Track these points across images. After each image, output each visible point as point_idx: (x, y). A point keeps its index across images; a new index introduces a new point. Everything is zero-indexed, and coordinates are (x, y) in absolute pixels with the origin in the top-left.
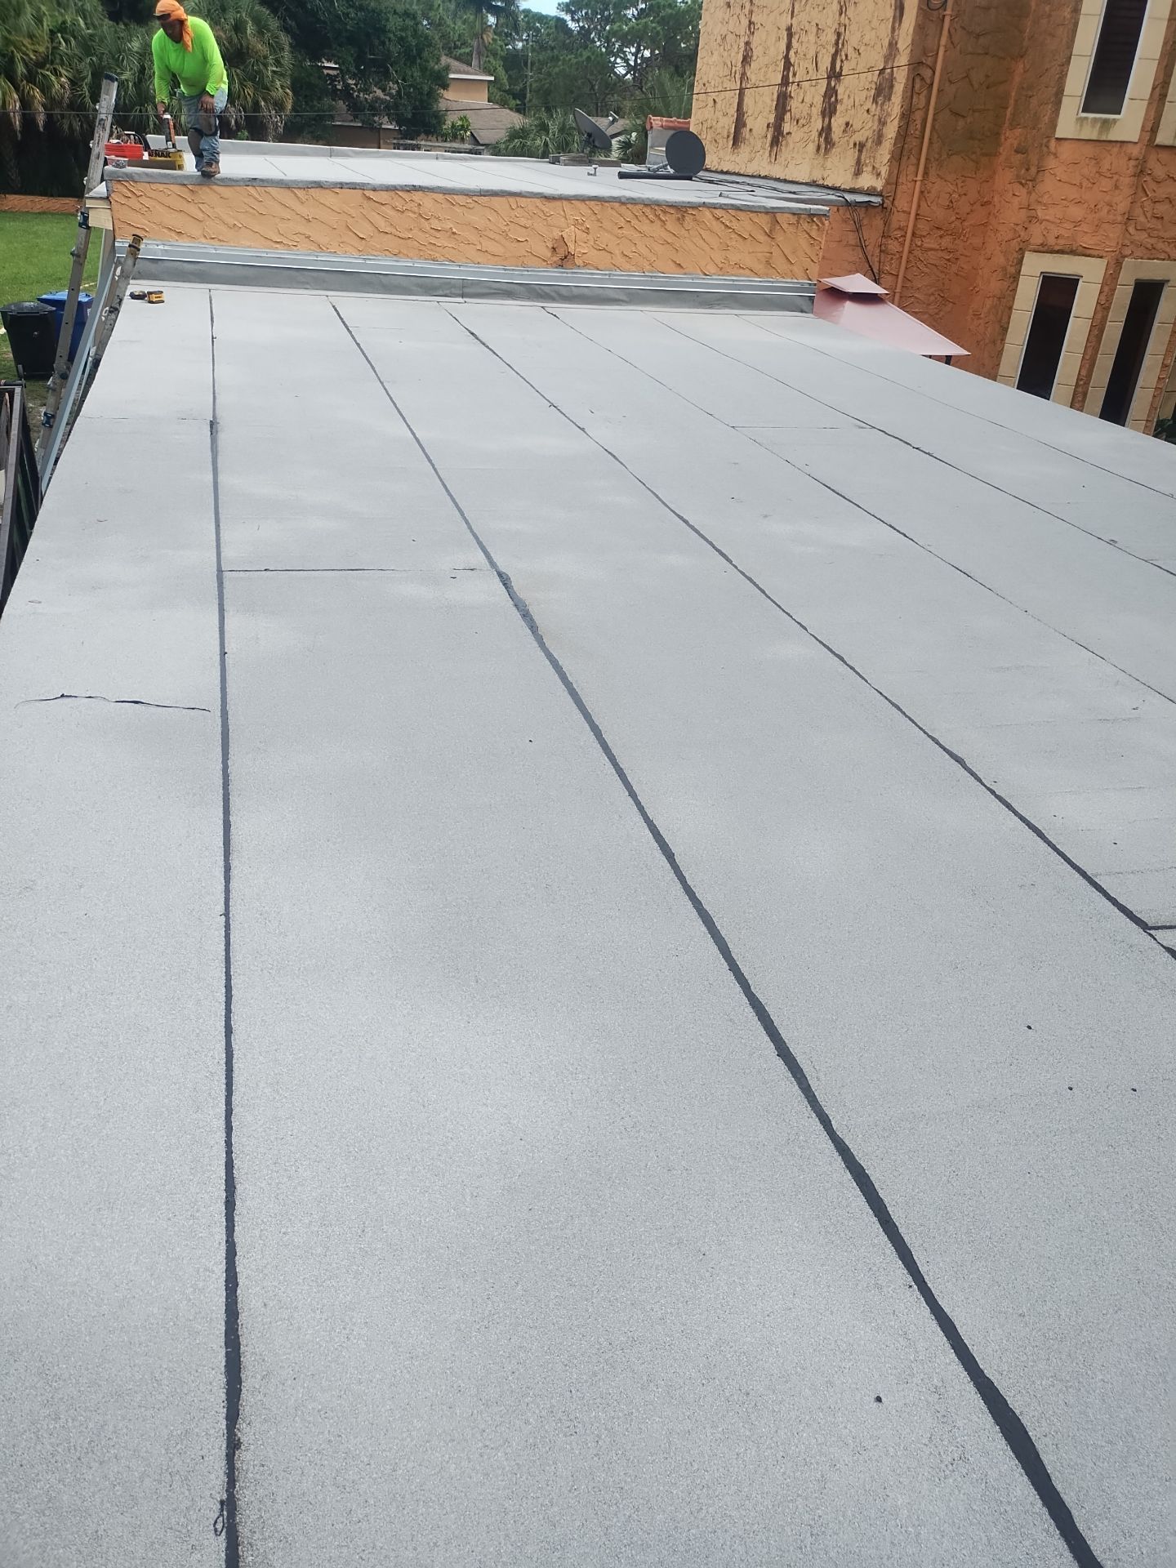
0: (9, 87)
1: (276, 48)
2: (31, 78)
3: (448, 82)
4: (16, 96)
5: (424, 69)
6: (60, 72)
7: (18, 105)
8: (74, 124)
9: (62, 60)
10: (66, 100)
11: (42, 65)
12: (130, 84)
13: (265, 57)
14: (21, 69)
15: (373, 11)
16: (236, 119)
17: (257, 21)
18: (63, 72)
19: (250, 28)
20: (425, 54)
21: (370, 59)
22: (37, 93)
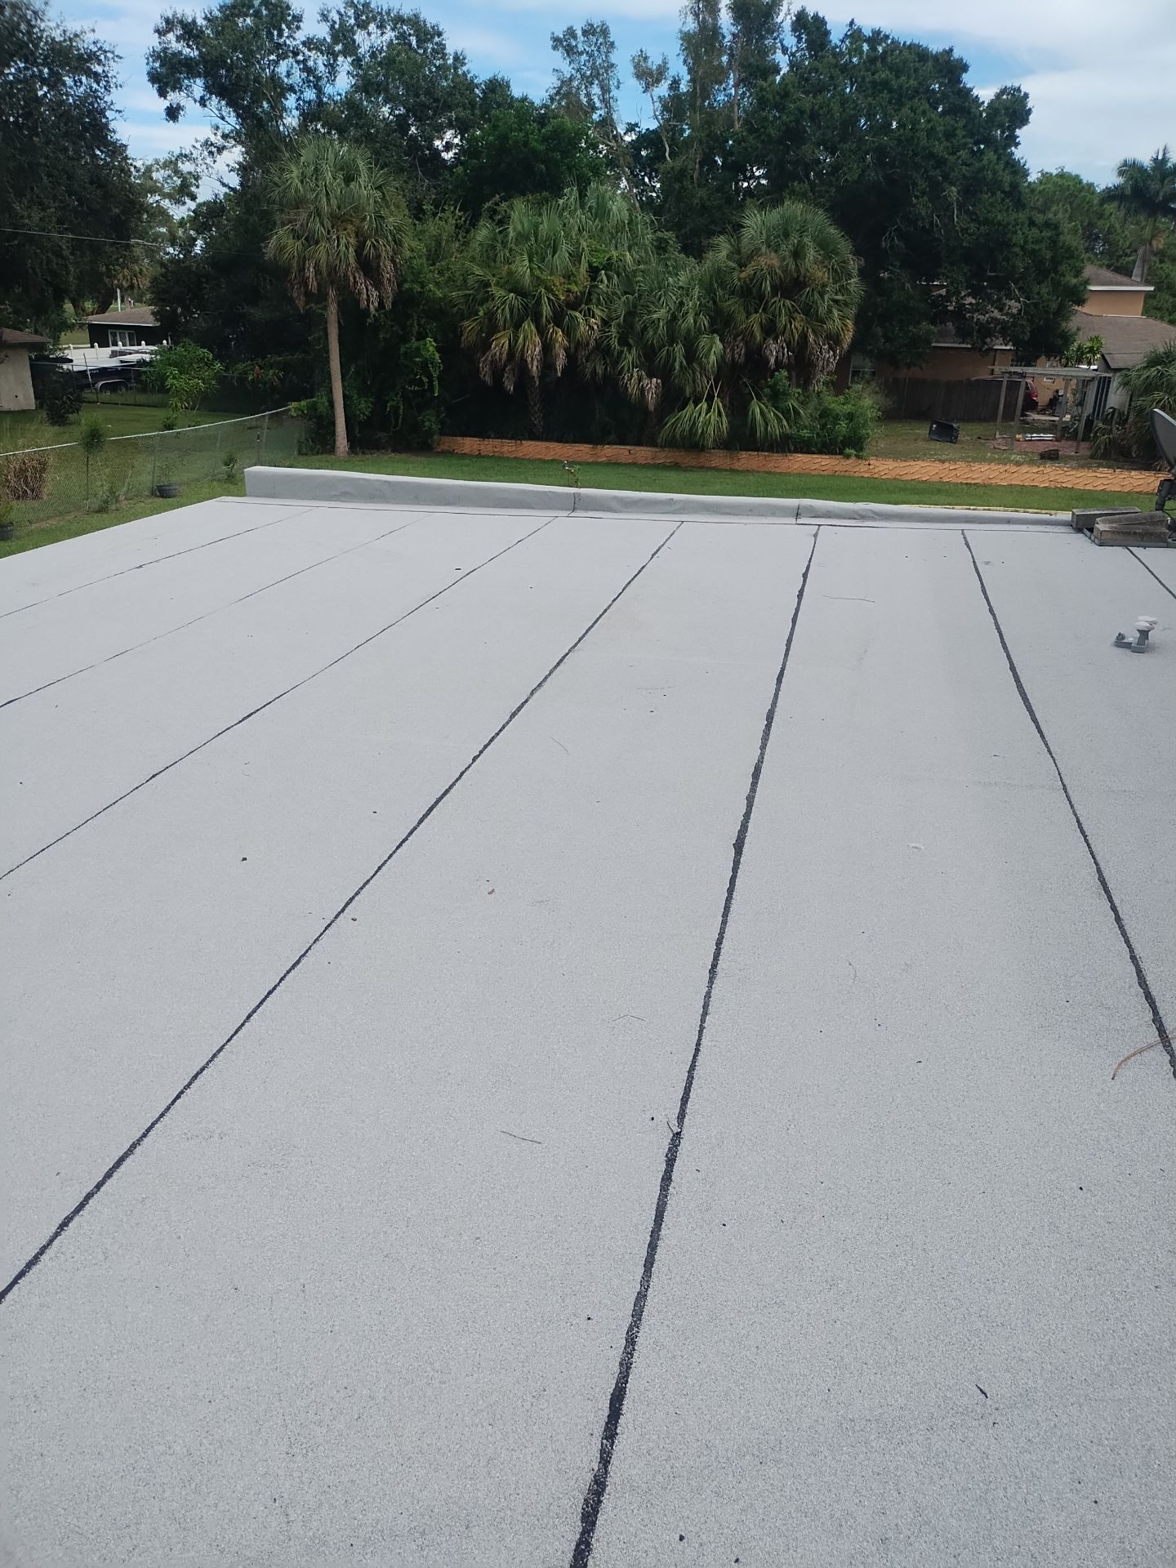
0: (531, 331)
1: (840, 274)
2: (558, 320)
3: (1086, 296)
4: (537, 339)
5: (1056, 285)
6: (593, 312)
7: (537, 349)
8: (598, 368)
9: (599, 299)
10: (592, 343)
11: (574, 306)
12: (661, 324)
13: (824, 286)
14: (546, 310)
15: (999, 223)
16: (777, 357)
17: (824, 245)
18: (598, 312)
19: (811, 254)
20: (1062, 268)
21: (990, 276)
22: (560, 335)
